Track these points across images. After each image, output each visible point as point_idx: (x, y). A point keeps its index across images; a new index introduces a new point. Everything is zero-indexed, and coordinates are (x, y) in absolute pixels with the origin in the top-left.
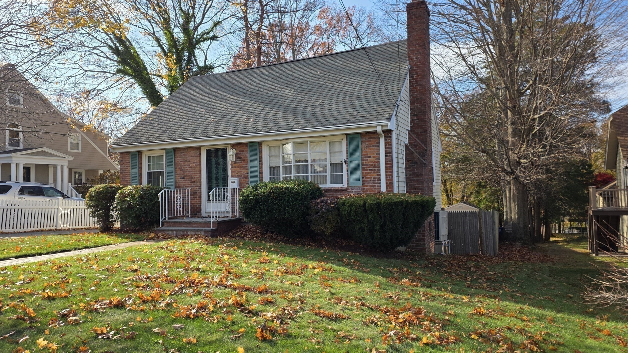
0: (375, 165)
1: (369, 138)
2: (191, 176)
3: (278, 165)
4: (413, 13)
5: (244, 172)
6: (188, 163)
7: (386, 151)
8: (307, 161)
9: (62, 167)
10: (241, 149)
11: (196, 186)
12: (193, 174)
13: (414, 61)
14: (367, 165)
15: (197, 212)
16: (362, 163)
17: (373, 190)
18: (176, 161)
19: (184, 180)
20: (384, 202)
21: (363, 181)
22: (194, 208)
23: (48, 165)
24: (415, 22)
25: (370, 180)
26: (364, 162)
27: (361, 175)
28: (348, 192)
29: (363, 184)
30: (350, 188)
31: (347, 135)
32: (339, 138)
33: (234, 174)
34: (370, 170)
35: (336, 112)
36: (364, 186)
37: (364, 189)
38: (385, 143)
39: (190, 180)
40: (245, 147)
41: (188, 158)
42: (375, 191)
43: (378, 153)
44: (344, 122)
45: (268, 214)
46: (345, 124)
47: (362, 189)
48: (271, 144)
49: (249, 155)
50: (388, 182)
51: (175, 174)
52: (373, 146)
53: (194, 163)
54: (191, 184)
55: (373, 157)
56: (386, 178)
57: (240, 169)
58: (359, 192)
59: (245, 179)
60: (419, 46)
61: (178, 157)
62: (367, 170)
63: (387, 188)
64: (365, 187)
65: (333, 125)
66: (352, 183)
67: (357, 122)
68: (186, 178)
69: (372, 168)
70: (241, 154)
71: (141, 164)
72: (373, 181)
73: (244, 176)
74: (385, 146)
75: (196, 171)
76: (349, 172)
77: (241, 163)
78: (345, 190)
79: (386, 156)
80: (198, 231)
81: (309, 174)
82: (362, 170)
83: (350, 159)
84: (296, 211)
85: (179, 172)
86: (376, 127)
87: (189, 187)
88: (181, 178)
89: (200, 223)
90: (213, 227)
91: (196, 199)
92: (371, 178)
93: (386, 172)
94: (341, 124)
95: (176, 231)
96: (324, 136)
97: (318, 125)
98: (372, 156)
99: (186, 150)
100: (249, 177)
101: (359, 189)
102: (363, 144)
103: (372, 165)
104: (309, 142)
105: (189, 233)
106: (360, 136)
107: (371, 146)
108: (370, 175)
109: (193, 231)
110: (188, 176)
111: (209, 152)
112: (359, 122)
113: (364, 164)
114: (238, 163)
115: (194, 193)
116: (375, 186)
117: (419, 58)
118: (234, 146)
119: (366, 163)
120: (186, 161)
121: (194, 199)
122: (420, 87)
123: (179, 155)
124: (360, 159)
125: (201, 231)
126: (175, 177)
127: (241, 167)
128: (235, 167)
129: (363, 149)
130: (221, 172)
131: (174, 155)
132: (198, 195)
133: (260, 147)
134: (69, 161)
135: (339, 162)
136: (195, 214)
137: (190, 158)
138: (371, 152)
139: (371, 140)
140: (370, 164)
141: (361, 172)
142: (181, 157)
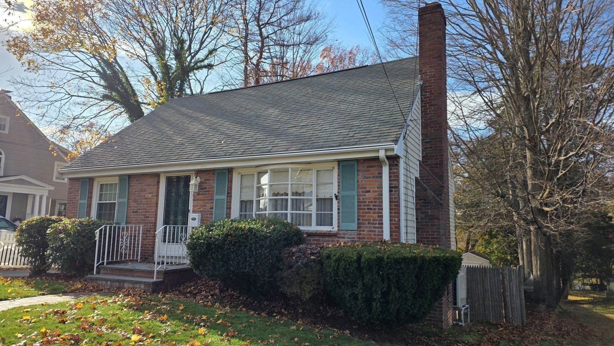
0: (375, 202)
1: (368, 167)
2: (146, 209)
3: (250, 199)
4: (426, 18)
5: (208, 206)
7: (390, 184)
8: (287, 195)
9: (41, 198)
10: (207, 177)
11: (150, 223)
12: (147, 207)
13: (428, 75)
14: (365, 202)
15: (149, 256)
16: (359, 199)
17: (372, 236)
18: (130, 191)
19: (137, 215)
20: (388, 258)
21: (358, 224)
22: (146, 250)
23: (27, 194)
24: (429, 29)
25: (369, 223)
26: (361, 197)
27: (356, 215)
28: (339, 237)
29: (359, 227)
30: (341, 232)
31: (339, 162)
32: (329, 166)
33: (196, 208)
34: (368, 209)
35: (327, 133)
36: (360, 231)
37: (360, 234)
38: (390, 173)
39: (144, 215)
40: (211, 175)
42: (375, 238)
43: (380, 187)
44: (336, 145)
45: (223, 266)
46: (336, 146)
47: (357, 235)
48: (244, 172)
49: (215, 185)
50: (393, 226)
51: (128, 207)
52: (374, 177)
53: (150, 193)
54: (145, 220)
55: (373, 192)
56: (391, 220)
57: (204, 203)
58: (353, 238)
59: (209, 216)
60: (433, 58)
61: (132, 186)
62: (364, 209)
63: (391, 235)
64: (362, 233)
65: (322, 148)
66: (344, 226)
67: (353, 145)
68: (140, 212)
69: (372, 207)
70: (206, 183)
71: (92, 193)
72: (373, 224)
73: (208, 211)
74: (390, 177)
75: (152, 204)
76: (341, 211)
77: (206, 194)
78: (335, 235)
79: (390, 191)
80: (137, 282)
81: (289, 211)
82: (358, 209)
83: (343, 193)
84: (261, 264)
85: (132, 204)
86: (378, 151)
87: (141, 223)
88: (133, 212)
89: (143, 271)
90: (157, 278)
91: (149, 239)
92: (370, 220)
93: (391, 213)
94: (332, 147)
95: (112, 281)
96: (309, 163)
97: (303, 148)
98: (371, 190)
99: (143, 177)
100: (214, 213)
101: (354, 235)
102: (360, 173)
103: (371, 202)
104: (290, 170)
105: (126, 285)
106: (355, 163)
107: (370, 178)
108: (368, 216)
109: (131, 282)
111: (169, 180)
112: (356, 144)
113: (361, 200)
114: (202, 194)
115: (147, 231)
116: (375, 231)
117: (433, 72)
118: (198, 172)
119: (363, 199)
120: (142, 191)
121: (147, 239)
122: (434, 108)
123: (134, 183)
124: (355, 193)
125: (140, 283)
126: (127, 209)
127: (205, 200)
128: (198, 200)
129: (360, 181)
130: (180, 206)
131: (129, 184)
132: (151, 234)
133: (230, 176)
134: (50, 191)
135: (328, 197)
136: (145, 258)
137: (147, 187)
138: (370, 184)
139: (371, 169)
140: (369, 201)
141: (356, 211)
142: (136, 186)
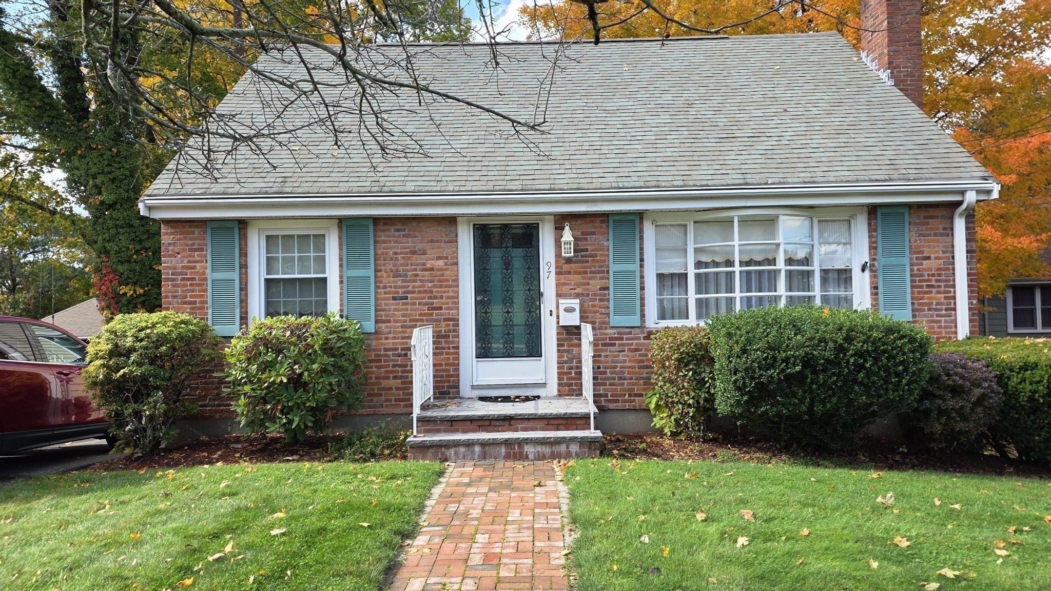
0: (939, 275)
1: (925, 218)
2: (432, 292)
3: (681, 271)
5: (596, 284)
6: (420, 259)
7: (968, 246)
10: (588, 228)
11: (445, 320)
12: (435, 287)
13: (902, 72)
14: (922, 275)
15: (449, 387)
16: (912, 270)
17: (936, 329)
18: (379, 252)
19: (404, 304)
21: (913, 310)
22: (442, 376)
25: (929, 309)
26: (916, 268)
27: (909, 297)
29: (914, 316)
31: (873, 210)
33: (565, 289)
34: (928, 286)
38: (967, 229)
39: (426, 304)
40: (598, 224)
41: (419, 246)
42: (941, 333)
43: (951, 251)
48: (660, 220)
49: (611, 243)
50: (971, 313)
51: (377, 287)
52: (935, 235)
53: (439, 258)
54: (432, 315)
55: (936, 258)
56: (969, 304)
57: (583, 278)
59: (597, 302)
61: (385, 242)
62: (922, 287)
68: (412, 298)
69: (933, 283)
70: (586, 239)
72: (936, 310)
73: (595, 295)
75: (448, 280)
76: (879, 290)
79: (967, 257)
82: (912, 287)
83: (881, 261)
85: (387, 280)
87: (422, 320)
88: (394, 299)
92: (932, 304)
93: (968, 292)
98: (933, 256)
100: (611, 296)
102: (913, 228)
103: (933, 275)
106: (906, 211)
107: (929, 235)
108: (928, 298)
109: (544, 441)
110: (419, 292)
111: (482, 232)
113: (915, 272)
114: (577, 262)
115: (441, 337)
116: (940, 321)
119: (918, 270)
121: (442, 354)
123: (389, 235)
124: (906, 261)
126: (376, 293)
127: (586, 272)
129: (913, 240)
130: (518, 284)
131: (375, 236)
132: (452, 342)
133: (642, 226)
135: (846, 267)
137: (427, 246)
138: (929, 246)
139: (931, 221)
140: (928, 275)
141: (909, 290)
142: (396, 242)
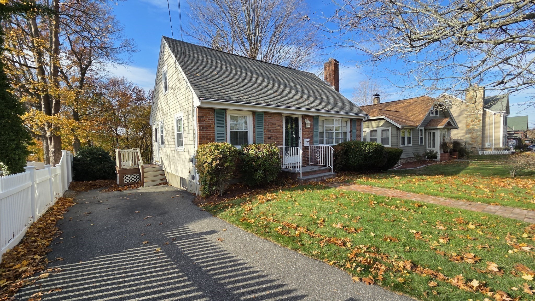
3: (322, 132)
5: (311, 135)
6: (275, 126)
12: (278, 135)
18: (265, 123)
39: (276, 140)
40: (311, 118)
41: (275, 122)
48: (321, 118)
49: (314, 124)
53: (279, 126)
54: (277, 143)
55: (359, 131)
57: (308, 133)
71: (226, 122)
73: (311, 138)
75: (280, 133)
76: (353, 137)
77: (309, 129)
82: (356, 137)
85: (266, 132)
86: (365, 117)
88: (268, 138)
100: (314, 138)
102: (356, 124)
103: (358, 134)
106: (356, 120)
110: (274, 136)
120: (273, 124)
124: (356, 131)
126: (264, 136)
131: (264, 118)
135: (345, 132)
142: (268, 120)
